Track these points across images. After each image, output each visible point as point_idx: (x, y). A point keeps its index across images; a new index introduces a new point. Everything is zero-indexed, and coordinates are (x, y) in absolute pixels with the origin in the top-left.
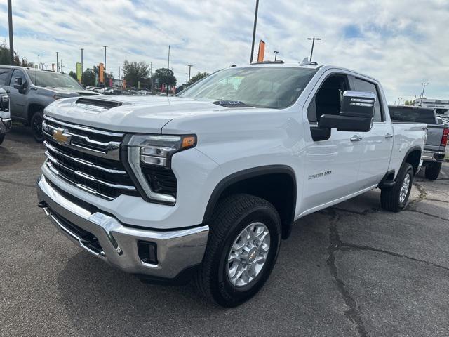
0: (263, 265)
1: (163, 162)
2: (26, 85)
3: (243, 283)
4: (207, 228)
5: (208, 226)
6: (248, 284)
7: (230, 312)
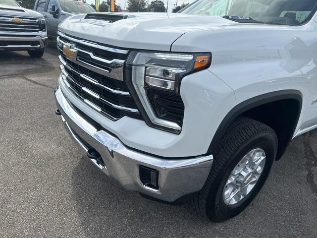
0: (254, 185)
1: (170, 86)
2: (58, 11)
3: (234, 202)
4: (211, 157)
5: (212, 155)
6: (239, 202)
7: (219, 227)
